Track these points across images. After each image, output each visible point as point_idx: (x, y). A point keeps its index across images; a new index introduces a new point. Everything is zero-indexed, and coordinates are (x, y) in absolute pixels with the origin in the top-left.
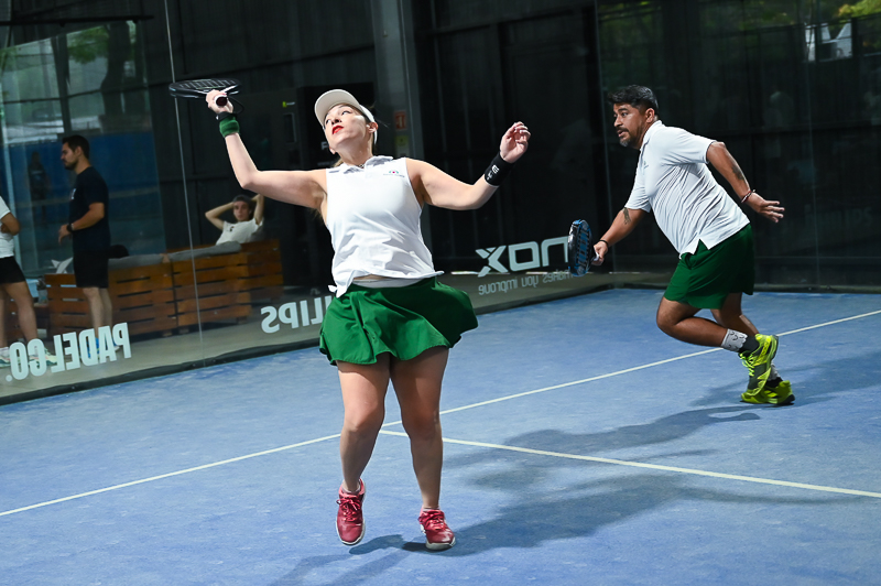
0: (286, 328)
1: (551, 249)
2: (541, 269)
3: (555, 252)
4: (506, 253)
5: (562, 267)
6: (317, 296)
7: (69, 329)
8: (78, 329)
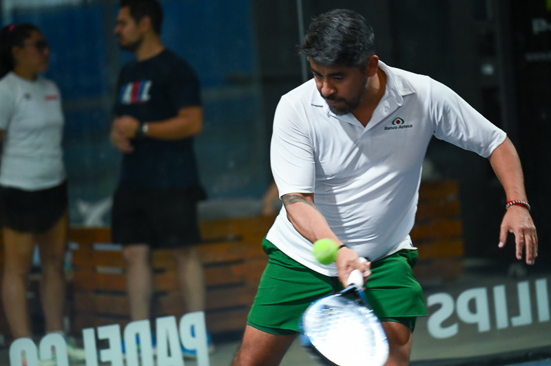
0: (468, 331)
6: (522, 279)
7: (108, 319)
8: (123, 320)
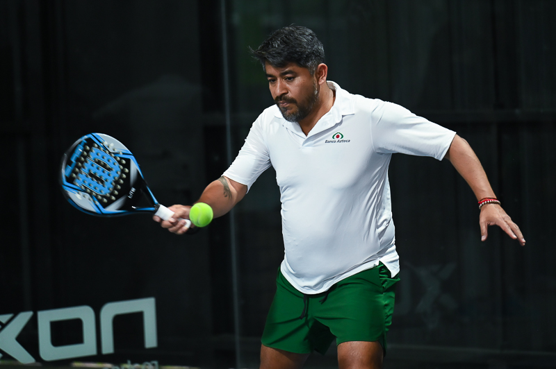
1: (119, 321)
2: (99, 357)
3: (128, 327)
4: (32, 325)
5: (142, 355)
